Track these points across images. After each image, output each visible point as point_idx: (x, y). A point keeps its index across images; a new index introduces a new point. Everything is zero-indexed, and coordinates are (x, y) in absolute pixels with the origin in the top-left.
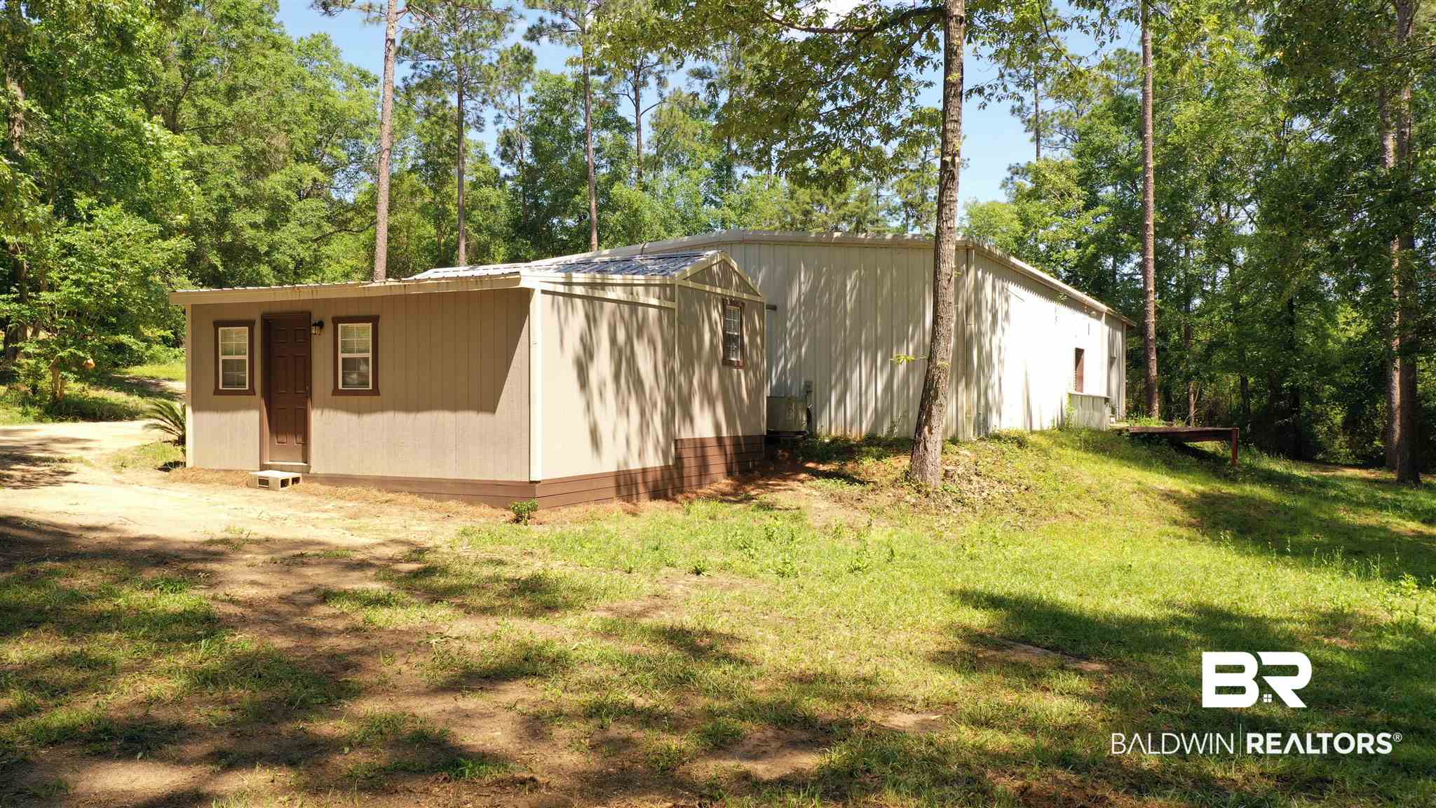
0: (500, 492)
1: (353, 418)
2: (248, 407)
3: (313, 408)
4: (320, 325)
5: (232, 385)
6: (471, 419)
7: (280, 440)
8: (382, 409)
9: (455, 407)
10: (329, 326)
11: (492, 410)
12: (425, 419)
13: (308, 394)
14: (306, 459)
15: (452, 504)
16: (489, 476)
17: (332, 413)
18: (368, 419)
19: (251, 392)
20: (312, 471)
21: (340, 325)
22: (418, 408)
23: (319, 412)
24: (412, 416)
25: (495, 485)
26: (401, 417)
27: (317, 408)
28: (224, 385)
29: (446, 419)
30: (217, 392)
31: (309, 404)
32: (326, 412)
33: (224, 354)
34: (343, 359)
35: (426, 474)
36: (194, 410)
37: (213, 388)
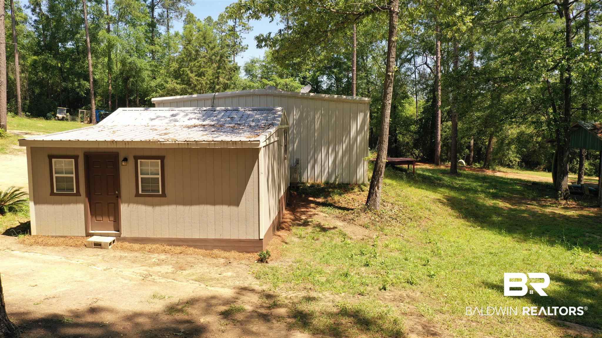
0: (242, 244)
1: (150, 209)
2: (76, 202)
3: (122, 203)
4: (125, 160)
5: (63, 190)
6: (225, 209)
7: (98, 219)
8: (169, 203)
9: (214, 203)
10: (131, 161)
11: (237, 204)
12: (196, 209)
13: (118, 196)
14: (118, 229)
15: (216, 251)
16: (234, 237)
17: (135, 205)
18: (158, 209)
19: (78, 194)
20: (122, 236)
21: (139, 161)
22: (191, 203)
23: (126, 205)
24: (187, 208)
25: (240, 241)
26: (180, 208)
27: (125, 202)
28: (57, 190)
29: (209, 209)
30: (52, 194)
31: (119, 200)
32: (131, 205)
33: (56, 173)
34: (142, 178)
35: (197, 236)
36: (35, 203)
37: (50, 191)
